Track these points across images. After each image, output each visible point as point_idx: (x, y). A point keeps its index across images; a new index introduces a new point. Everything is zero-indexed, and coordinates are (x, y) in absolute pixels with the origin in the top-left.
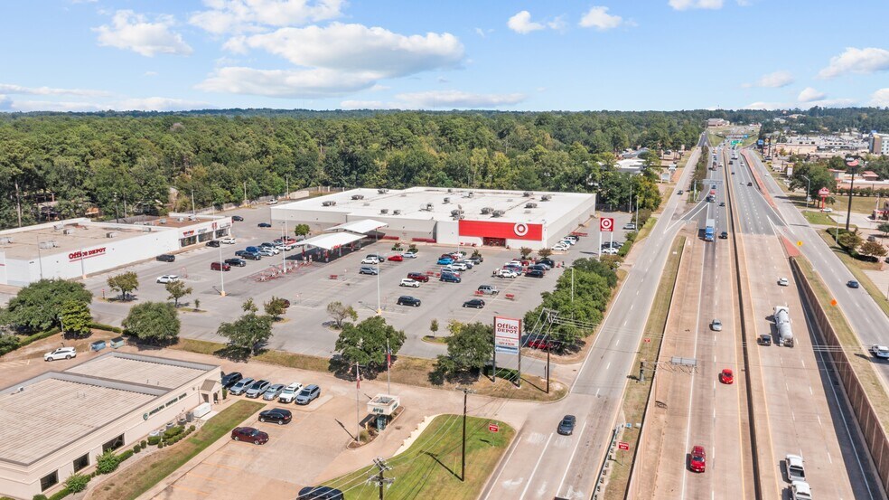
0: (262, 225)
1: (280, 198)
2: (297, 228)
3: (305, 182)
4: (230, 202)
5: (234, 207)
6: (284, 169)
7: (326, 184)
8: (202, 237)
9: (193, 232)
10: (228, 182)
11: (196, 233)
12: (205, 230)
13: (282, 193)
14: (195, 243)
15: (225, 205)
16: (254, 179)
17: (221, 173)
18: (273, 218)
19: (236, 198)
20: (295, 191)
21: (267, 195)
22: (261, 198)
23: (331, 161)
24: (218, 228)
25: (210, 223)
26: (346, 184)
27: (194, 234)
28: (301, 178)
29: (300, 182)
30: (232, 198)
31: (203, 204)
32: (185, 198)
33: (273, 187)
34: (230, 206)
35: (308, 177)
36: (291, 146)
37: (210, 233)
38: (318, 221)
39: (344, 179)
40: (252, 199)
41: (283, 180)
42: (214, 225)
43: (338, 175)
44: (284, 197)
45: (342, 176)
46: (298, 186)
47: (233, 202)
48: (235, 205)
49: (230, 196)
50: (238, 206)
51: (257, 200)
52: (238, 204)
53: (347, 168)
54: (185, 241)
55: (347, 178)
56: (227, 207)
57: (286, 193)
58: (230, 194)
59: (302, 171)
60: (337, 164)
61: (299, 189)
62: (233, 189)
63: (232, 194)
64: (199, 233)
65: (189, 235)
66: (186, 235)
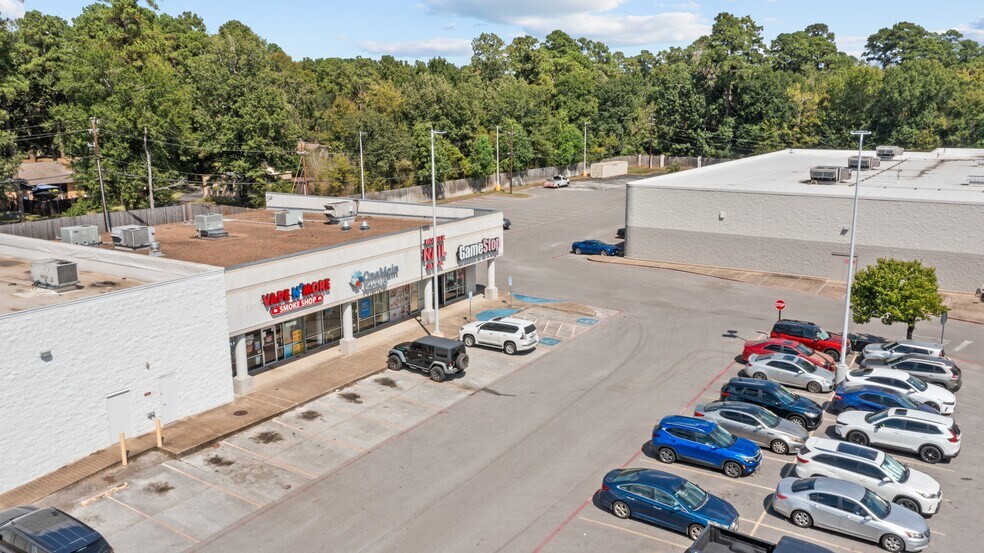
1: (568, 173)
3: (615, 143)
4: (461, 176)
5: (468, 191)
6: (578, 105)
8: (371, 313)
9: (324, 285)
10: (459, 124)
11: (340, 293)
12: (393, 272)
13: (573, 164)
14: (334, 340)
15: (448, 183)
16: (518, 118)
17: (439, 100)
19: (477, 167)
20: (600, 160)
21: (543, 164)
22: (531, 172)
24: (450, 265)
25: (414, 239)
26: (706, 147)
27: (329, 301)
28: (609, 131)
29: (608, 141)
30: (466, 164)
31: (392, 180)
32: (343, 159)
33: (558, 146)
34: (461, 188)
35: (620, 130)
37: (412, 290)
38: (847, 239)
39: (703, 136)
40: (511, 172)
41: (577, 133)
43: (690, 127)
44: (577, 174)
45: (699, 130)
46: (603, 150)
47: (467, 177)
48: (473, 186)
49: (460, 159)
50: (479, 190)
51: (522, 177)
52: (478, 182)
53: (714, 110)
54: (273, 341)
55: (710, 135)
56: (452, 190)
57: (580, 164)
58: (460, 155)
59: (610, 117)
60: (690, 102)
61: (606, 156)
62: (470, 141)
63: (467, 156)
64: (357, 292)
65: (301, 304)
66: (279, 310)
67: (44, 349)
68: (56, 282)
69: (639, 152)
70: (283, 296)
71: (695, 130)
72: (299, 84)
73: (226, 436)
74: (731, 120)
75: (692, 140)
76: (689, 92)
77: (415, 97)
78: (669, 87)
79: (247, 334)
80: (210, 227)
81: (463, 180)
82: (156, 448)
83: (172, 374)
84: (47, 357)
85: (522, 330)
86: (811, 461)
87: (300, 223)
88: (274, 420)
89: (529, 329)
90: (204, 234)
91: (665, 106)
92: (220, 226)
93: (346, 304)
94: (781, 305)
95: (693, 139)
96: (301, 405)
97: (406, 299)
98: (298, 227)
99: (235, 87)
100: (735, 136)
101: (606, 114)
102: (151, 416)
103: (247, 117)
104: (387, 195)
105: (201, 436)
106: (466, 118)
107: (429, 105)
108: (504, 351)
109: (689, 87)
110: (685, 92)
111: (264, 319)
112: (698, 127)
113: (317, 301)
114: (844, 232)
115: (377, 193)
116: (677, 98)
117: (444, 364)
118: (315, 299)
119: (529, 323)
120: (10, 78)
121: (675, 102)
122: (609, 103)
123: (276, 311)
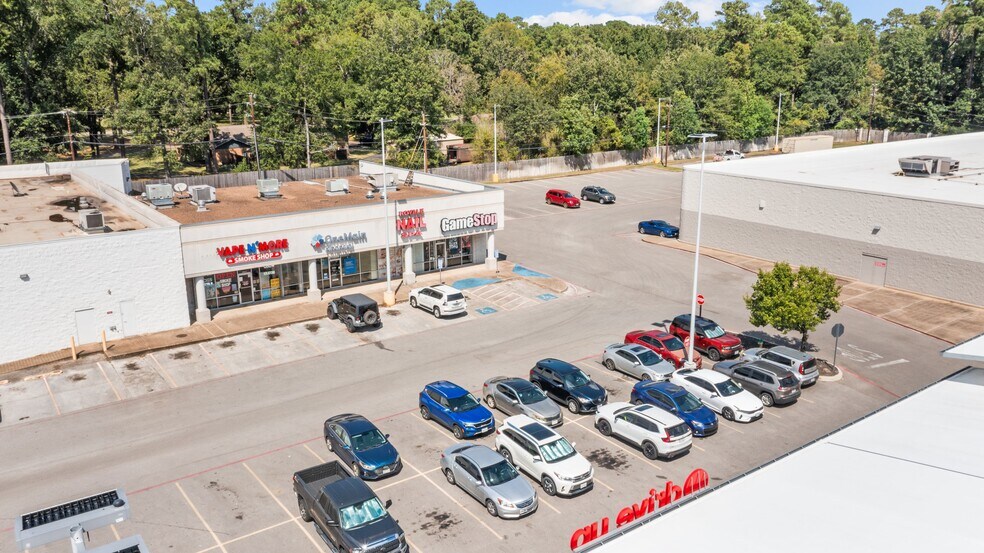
0: (651, 228)
1: (754, 148)
2: (765, 288)
3: (826, 115)
4: (613, 147)
5: (622, 163)
6: (775, 76)
7: (878, 123)
8: (356, 271)
9: (283, 244)
10: (616, 96)
11: (301, 252)
12: (360, 238)
13: (761, 137)
15: (597, 154)
17: (600, 72)
18: (687, 206)
19: (630, 139)
20: (799, 133)
21: (719, 138)
23: (904, 63)
26: (938, 123)
27: (287, 257)
28: (818, 102)
29: (814, 113)
30: (619, 136)
31: (533, 150)
33: (739, 120)
34: (613, 159)
35: (834, 101)
36: (803, 30)
38: (878, 239)
39: (935, 110)
40: (675, 145)
41: (768, 104)
42: (409, 223)
43: (919, 99)
44: (767, 148)
45: (930, 103)
46: (806, 123)
47: (619, 149)
48: (628, 158)
49: (613, 131)
50: (635, 161)
51: (691, 149)
52: (633, 154)
53: (948, 80)
54: (250, 285)
55: (943, 108)
56: (601, 161)
57: (772, 138)
58: (614, 126)
59: (823, 87)
60: (921, 71)
61: (808, 130)
62: (625, 113)
63: (620, 127)
64: (320, 251)
65: (257, 258)
66: (234, 261)
67: (23, 273)
68: (86, 227)
69: (859, 126)
70: (240, 250)
71: (926, 103)
72: (516, 53)
73: (154, 350)
74: (971, 92)
75: (922, 115)
76: (921, 58)
77: (576, 70)
78: (898, 54)
79: (206, 277)
80: (266, 190)
81: (615, 152)
82: (102, 352)
83: (131, 300)
84: (25, 278)
85: (445, 298)
86: (502, 434)
87: (345, 190)
88: (200, 344)
89: (452, 298)
90: (262, 195)
91: (893, 75)
92: (276, 189)
93: (312, 260)
94: (702, 300)
95: (924, 113)
96: (229, 336)
97: (398, 261)
98: (344, 193)
99: (391, 64)
100: (974, 111)
101: (819, 84)
102: (113, 329)
103: (396, 91)
104: (523, 164)
105: (136, 348)
106: (622, 90)
107: (589, 76)
108: (433, 314)
109: (922, 53)
110: (916, 59)
111: (222, 266)
112: (929, 100)
113: (274, 256)
114: (875, 231)
115: (512, 162)
116: (907, 66)
117: (353, 318)
118: (271, 254)
119: (455, 291)
120: (205, 60)
121: (904, 70)
122: (824, 71)
123: (230, 261)
